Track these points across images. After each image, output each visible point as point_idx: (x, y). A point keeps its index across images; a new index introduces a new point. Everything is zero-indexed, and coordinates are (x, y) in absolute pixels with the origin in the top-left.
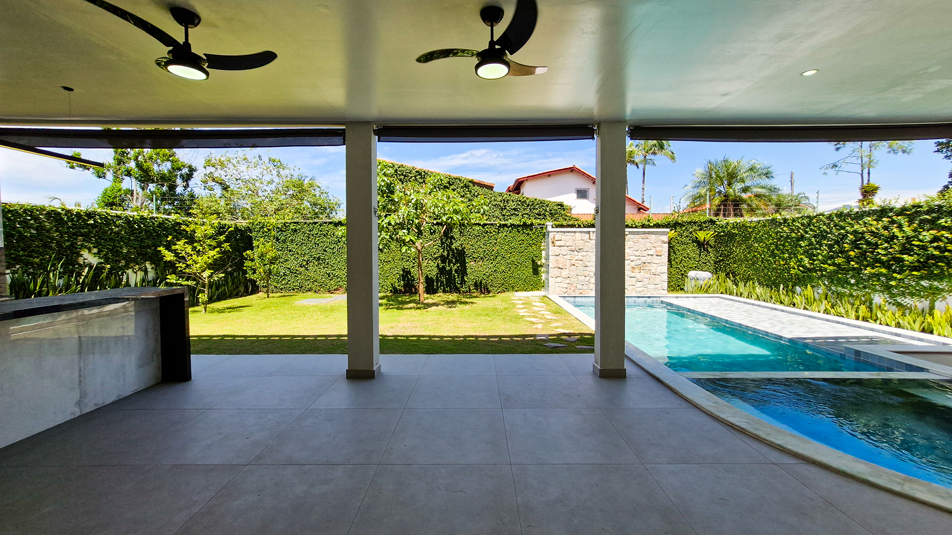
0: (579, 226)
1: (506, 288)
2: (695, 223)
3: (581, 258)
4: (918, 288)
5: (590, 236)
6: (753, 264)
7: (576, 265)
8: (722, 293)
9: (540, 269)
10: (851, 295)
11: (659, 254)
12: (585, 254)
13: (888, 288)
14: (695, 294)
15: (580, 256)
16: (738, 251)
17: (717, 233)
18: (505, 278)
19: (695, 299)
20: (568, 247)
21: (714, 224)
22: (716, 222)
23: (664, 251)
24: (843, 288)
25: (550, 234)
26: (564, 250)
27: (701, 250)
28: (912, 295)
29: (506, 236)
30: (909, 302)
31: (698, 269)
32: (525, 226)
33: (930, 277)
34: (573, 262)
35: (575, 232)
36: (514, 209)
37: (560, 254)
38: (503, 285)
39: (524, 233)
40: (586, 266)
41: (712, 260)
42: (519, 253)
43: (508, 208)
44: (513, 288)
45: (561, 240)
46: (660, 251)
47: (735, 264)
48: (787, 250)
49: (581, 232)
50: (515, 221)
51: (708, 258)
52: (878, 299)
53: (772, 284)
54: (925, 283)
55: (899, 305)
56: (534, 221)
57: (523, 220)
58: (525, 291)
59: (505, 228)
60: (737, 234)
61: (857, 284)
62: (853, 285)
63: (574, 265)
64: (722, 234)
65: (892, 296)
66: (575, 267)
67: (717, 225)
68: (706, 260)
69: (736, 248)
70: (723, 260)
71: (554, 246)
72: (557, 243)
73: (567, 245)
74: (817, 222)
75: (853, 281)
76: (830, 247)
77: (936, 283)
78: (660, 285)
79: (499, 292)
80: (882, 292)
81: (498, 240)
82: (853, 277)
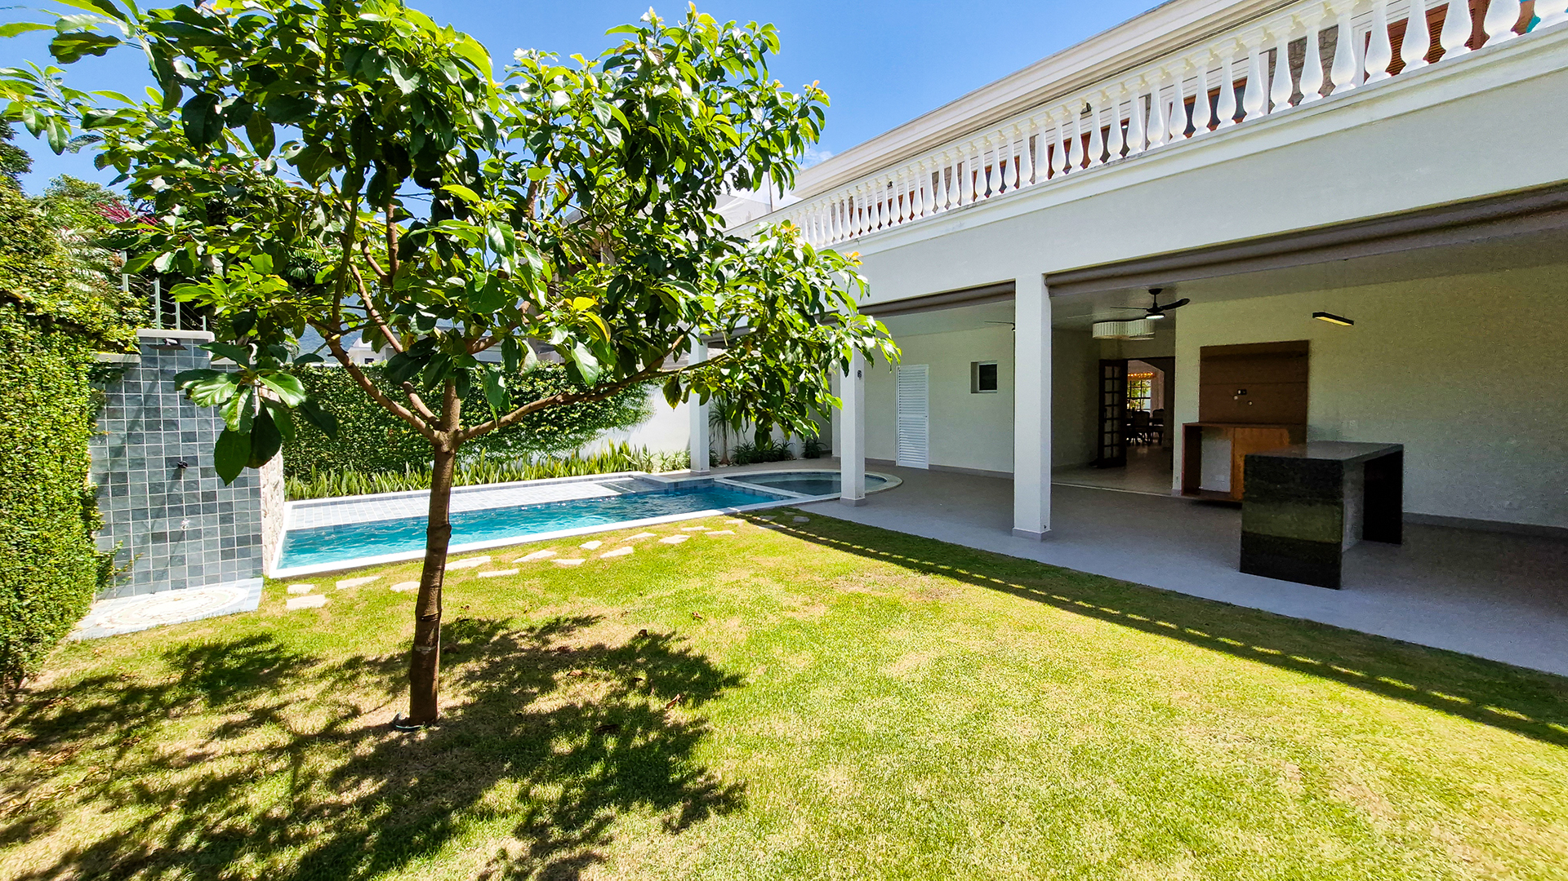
4: (567, 441)
10: (508, 458)
13: (544, 444)
24: (499, 452)
28: (563, 447)
52: (536, 456)
54: (575, 436)
55: (554, 458)
61: (514, 446)
62: (509, 447)
65: (548, 451)
75: (509, 443)
77: (579, 435)
80: (539, 449)
82: (511, 439)
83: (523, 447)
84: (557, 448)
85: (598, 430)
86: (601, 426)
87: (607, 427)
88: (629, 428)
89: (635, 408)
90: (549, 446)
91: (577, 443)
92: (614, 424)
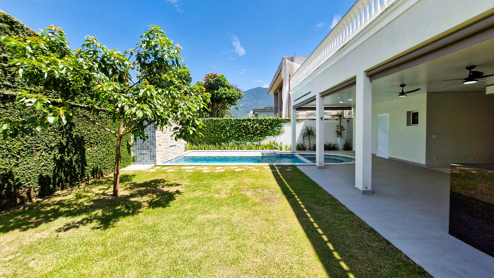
4: (258, 139)
10: (241, 143)
24: (239, 141)
26: (161, 133)
28: (256, 141)
34: (164, 140)
55: (253, 144)
66: (164, 143)
71: (158, 130)
75: (241, 139)
77: (261, 138)
78: (183, 149)
80: (249, 141)
83: (245, 140)
85: (266, 137)
86: (267, 135)
87: (269, 136)
88: (276, 136)
89: (278, 130)
90: (252, 141)
92: (271, 135)
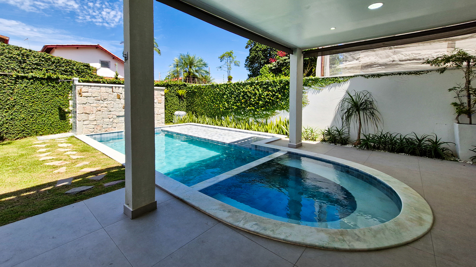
0: (104, 83)
1: (27, 134)
2: (177, 85)
3: (106, 105)
4: (262, 115)
5: (113, 90)
6: (204, 107)
7: (102, 110)
8: (191, 122)
9: (67, 115)
10: (242, 119)
11: (160, 102)
12: (109, 102)
13: (254, 115)
14: (179, 124)
15: (105, 104)
16: (197, 100)
17: (187, 91)
18: (27, 125)
19: (179, 126)
20: (94, 97)
21: (186, 86)
22: (187, 85)
23: (162, 100)
24: (240, 116)
25: (77, 87)
26: (91, 100)
27: (180, 100)
28: (261, 117)
29: (26, 87)
30: (260, 120)
31: (179, 110)
32: (49, 79)
33: (266, 110)
34: (99, 108)
35: (100, 86)
36: (36, 64)
37: (87, 103)
38: (23, 131)
39: (49, 85)
40: (110, 111)
41: (185, 105)
42: (44, 102)
43: (28, 62)
44: (37, 133)
45: (87, 92)
46: (160, 100)
47: (196, 107)
48: (218, 100)
49: (106, 87)
50: (38, 74)
51: (183, 104)
52: (251, 120)
53: (212, 116)
54: (264, 112)
55: (257, 122)
56: (60, 76)
57: (48, 74)
58: (52, 134)
59: (25, 80)
60: (197, 92)
61: (244, 114)
62: (242, 115)
63: (100, 111)
64: (190, 91)
65: (255, 118)
66: (101, 112)
67: (187, 87)
68: (182, 105)
69: (196, 99)
70: (190, 105)
71: (81, 96)
72: (84, 94)
73: (93, 96)
74: (230, 87)
75: (243, 113)
76: (235, 98)
77: (267, 112)
78: (161, 121)
79: (18, 138)
80: (252, 117)
81: (16, 91)
82: (243, 111)
83: (247, 115)
84: (258, 117)
85: (276, 111)
87: (280, 110)
91: (267, 116)
